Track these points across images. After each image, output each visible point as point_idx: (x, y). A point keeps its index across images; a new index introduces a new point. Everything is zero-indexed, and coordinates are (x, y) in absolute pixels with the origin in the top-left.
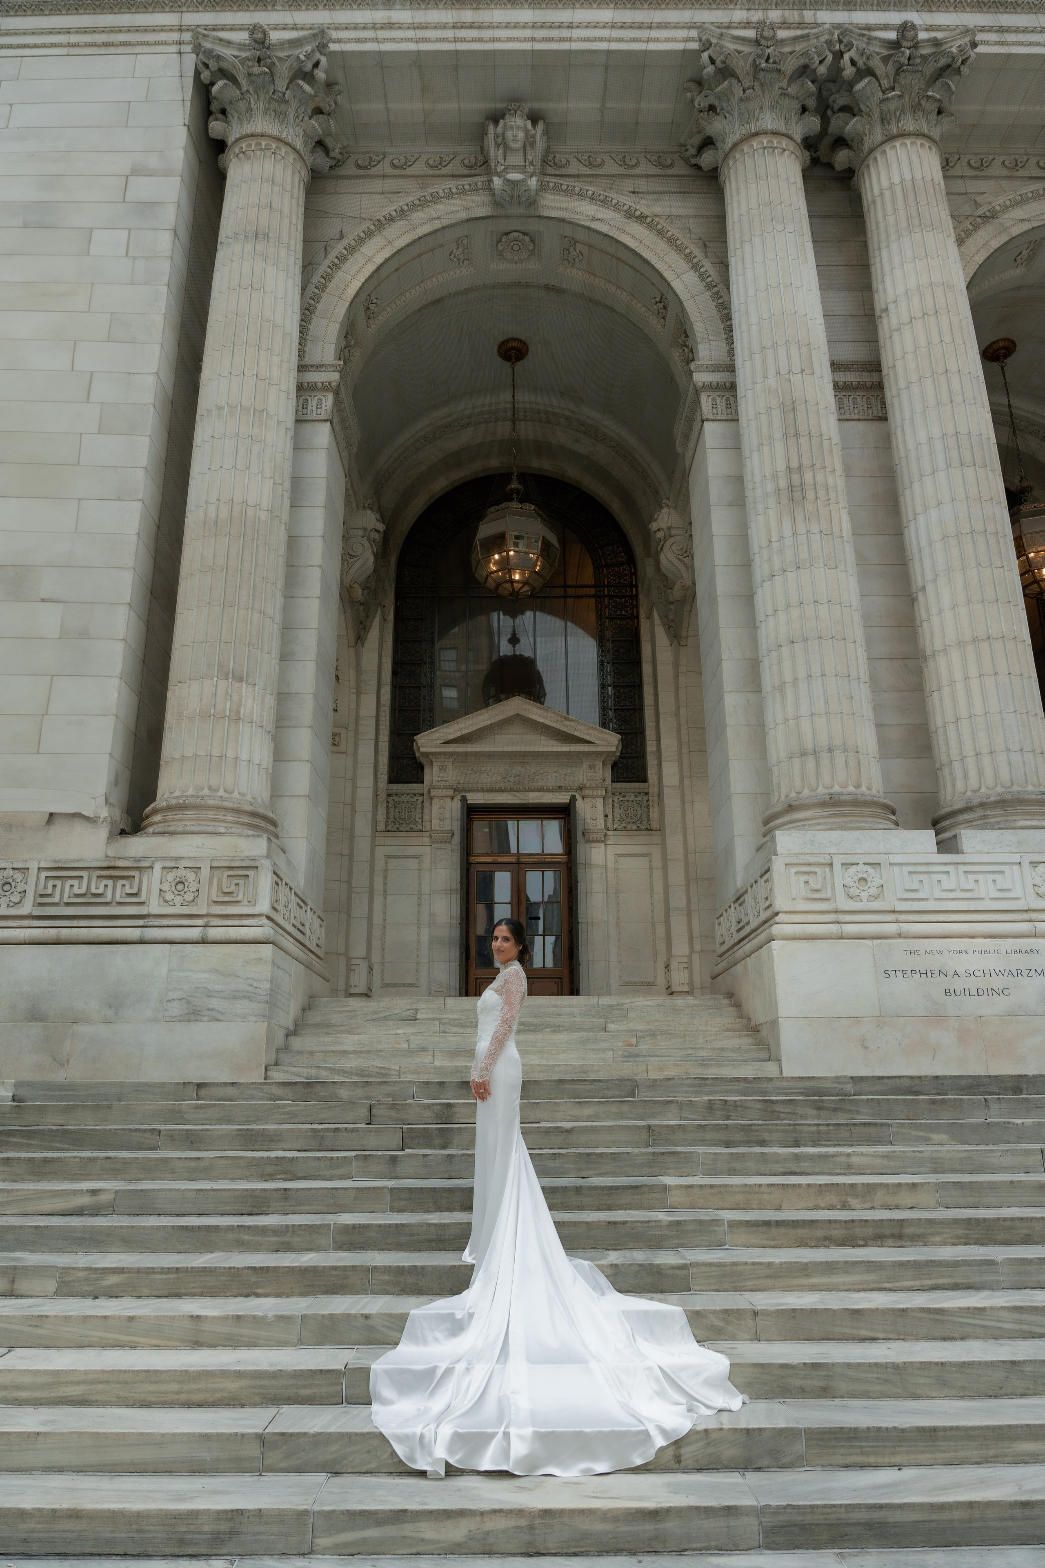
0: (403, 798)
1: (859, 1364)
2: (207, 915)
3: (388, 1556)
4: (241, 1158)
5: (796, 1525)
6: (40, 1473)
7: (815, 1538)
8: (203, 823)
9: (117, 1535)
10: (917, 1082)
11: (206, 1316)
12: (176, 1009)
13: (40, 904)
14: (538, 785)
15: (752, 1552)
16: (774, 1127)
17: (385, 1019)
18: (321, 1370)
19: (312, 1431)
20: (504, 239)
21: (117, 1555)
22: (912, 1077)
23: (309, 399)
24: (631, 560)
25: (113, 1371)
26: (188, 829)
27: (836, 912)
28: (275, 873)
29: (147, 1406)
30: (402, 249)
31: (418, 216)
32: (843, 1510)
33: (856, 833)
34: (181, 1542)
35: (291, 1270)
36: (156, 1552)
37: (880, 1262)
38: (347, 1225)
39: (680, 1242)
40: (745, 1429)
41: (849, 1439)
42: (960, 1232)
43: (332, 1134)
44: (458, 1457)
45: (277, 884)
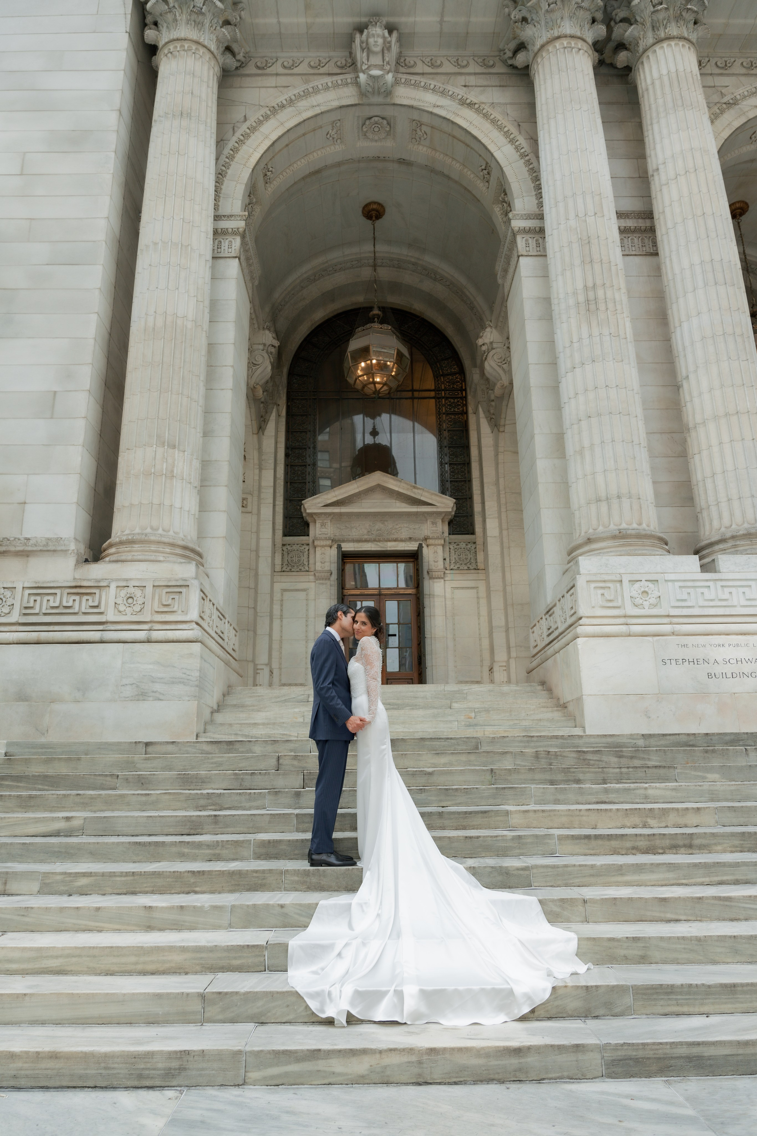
0: (294, 547)
1: (670, 938)
2: (151, 622)
3: (306, 1086)
4: (181, 793)
5: (631, 1059)
6: (27, 1025)
7: (647, 1069)
8: (146, 553)
9: (88, 1072)
10: (692, 738)
11: (157, 907)
12: (128, 691)
13: (25, 614)
14: (395, 537)
15: (597, 1080)
16: (587, 770)
17: (285, 701)
18: (248, 946)
19: (242, 991)
20: (368, 122)
21: (89, 1087)
22: (688, 735)
23: (222, 241)
24: (462, 371)
25: (84, 947)
26: (135, 558)
27: (625, 616)
28: (202, 591)
29: (111, 975)
30: (291, 129)
31: (303, 104)
32: (668, 1047)
33: (639, 558)
34: (140, 1077)
35: (222, 873)
36: (120, 1084)
37: (678, 864)
38: (264, 840)
39: (522, 851)
40: (585, 986)
41: (667, 993)
42: (737, 842)
43: (250, 777)
44: (358, 1009)
45: (204, 600)
